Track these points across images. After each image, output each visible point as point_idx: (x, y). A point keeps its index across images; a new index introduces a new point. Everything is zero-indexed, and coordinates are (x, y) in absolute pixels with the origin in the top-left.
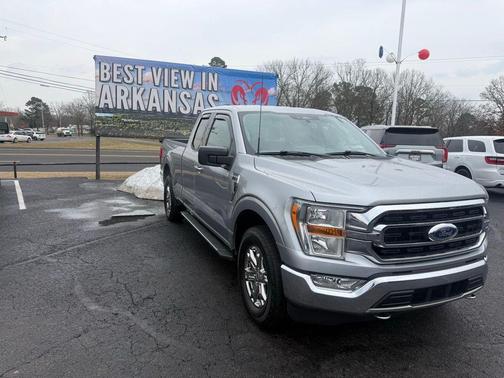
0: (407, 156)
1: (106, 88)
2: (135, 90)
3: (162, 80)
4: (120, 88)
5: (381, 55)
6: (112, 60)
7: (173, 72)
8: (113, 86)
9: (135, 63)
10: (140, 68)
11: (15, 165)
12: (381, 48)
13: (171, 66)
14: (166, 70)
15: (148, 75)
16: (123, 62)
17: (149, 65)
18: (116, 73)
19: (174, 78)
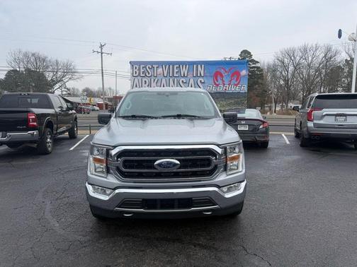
0: (334, 117)
1: (136, 80)
2: (152, 80)
3: (169, 73)
4: (144, 80)
5: (340, 36)
6: (139, 63)
7: (175, 66)
8: (140, 78)
9: (152, 63)
10: (155, 66)
11: (90, 127)
12: (340, 31)
13: (173, 63)
14: (171, 66)
15: (160, 70)
16: (146, 63)
17: (161, 64)
18: (142, 70)
19: (176, 70)
